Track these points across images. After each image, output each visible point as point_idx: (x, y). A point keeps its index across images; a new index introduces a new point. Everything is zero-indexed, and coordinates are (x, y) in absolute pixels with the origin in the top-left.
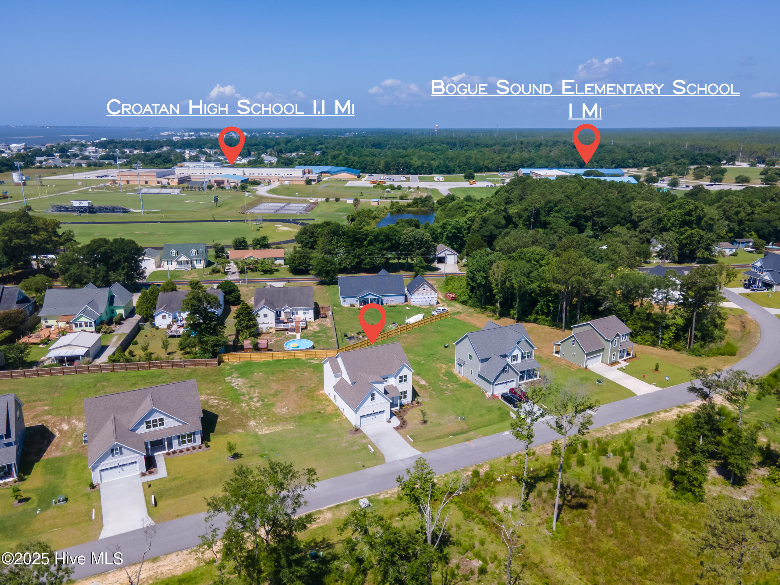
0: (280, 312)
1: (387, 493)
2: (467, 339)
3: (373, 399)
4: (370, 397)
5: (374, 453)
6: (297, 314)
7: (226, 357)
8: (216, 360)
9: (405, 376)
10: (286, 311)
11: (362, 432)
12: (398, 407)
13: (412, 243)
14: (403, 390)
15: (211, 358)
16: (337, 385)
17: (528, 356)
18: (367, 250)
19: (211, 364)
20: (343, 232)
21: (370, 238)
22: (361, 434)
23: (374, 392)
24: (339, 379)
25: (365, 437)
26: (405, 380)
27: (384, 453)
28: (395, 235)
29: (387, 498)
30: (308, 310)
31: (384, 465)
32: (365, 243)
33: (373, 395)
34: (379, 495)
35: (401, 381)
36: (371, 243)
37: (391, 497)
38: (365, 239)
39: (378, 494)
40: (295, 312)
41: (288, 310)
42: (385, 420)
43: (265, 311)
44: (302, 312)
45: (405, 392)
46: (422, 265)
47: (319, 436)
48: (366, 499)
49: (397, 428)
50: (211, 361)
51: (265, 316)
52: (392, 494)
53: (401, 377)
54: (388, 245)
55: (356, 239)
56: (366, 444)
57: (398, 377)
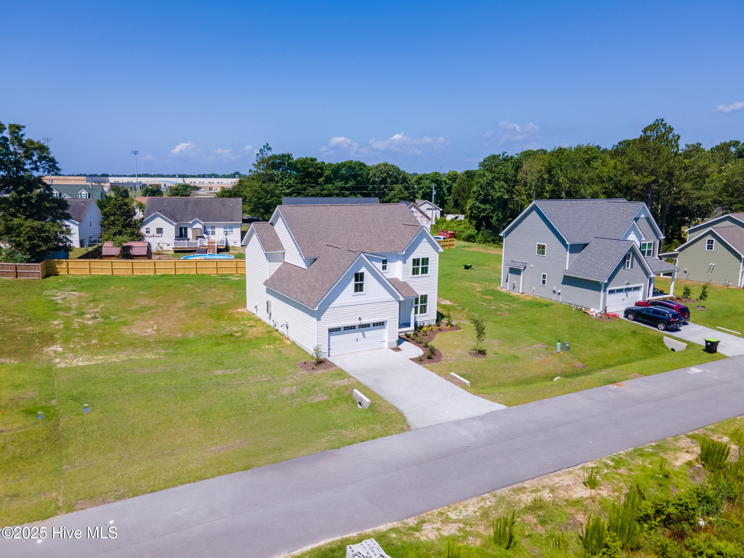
0: (186, 229)
1: (447, 521)
2: (534, 213)
3: (359, 288)
4: (353, 283)
5: (372, 408)
6: (213, 233)
7: (64, 266)
8: (37, 268)
9: (425, 261)
10: (194, 227)
11: (333, 365)
12: (412, 327)
13: (383, 181)
14: (420, 293)
15: (29, 261)
16: (272, 278)
17: (649, 252)
18: (323, 190)
19: (28, 275)
20: (290, 164)
21: (327, 173)
22: (331, 370)
23: (363, 270)
24: (277, 266)
25: (341, 374)
26: (425, 271)
27: (401, 407)
28: (361, 169)
29: (454, 539)
30: (231, 227)
31: (407, 435)
32: (320, 180)
33: (359, 277)
34: (418, 528)
35: (415, 272)
36: (328, 180)
37: (466, 535)
38: (321, 175)
39: (412, 522)
40: (210, 230)
41: (198, 226)
42: (386, 345)
43: (159, 222)
44: (222, 230)
45: (424, 298)
46: (402, 196)
47: (221, 372)
48: (372, 543)
49: (419, 360)
50: (28, 268)
51: (160, 231)
52: (465, 522)
53: (416, 262)
54: (351, 184)
55: (309, 175)
56: (346, 388)
57: (410, 261)
